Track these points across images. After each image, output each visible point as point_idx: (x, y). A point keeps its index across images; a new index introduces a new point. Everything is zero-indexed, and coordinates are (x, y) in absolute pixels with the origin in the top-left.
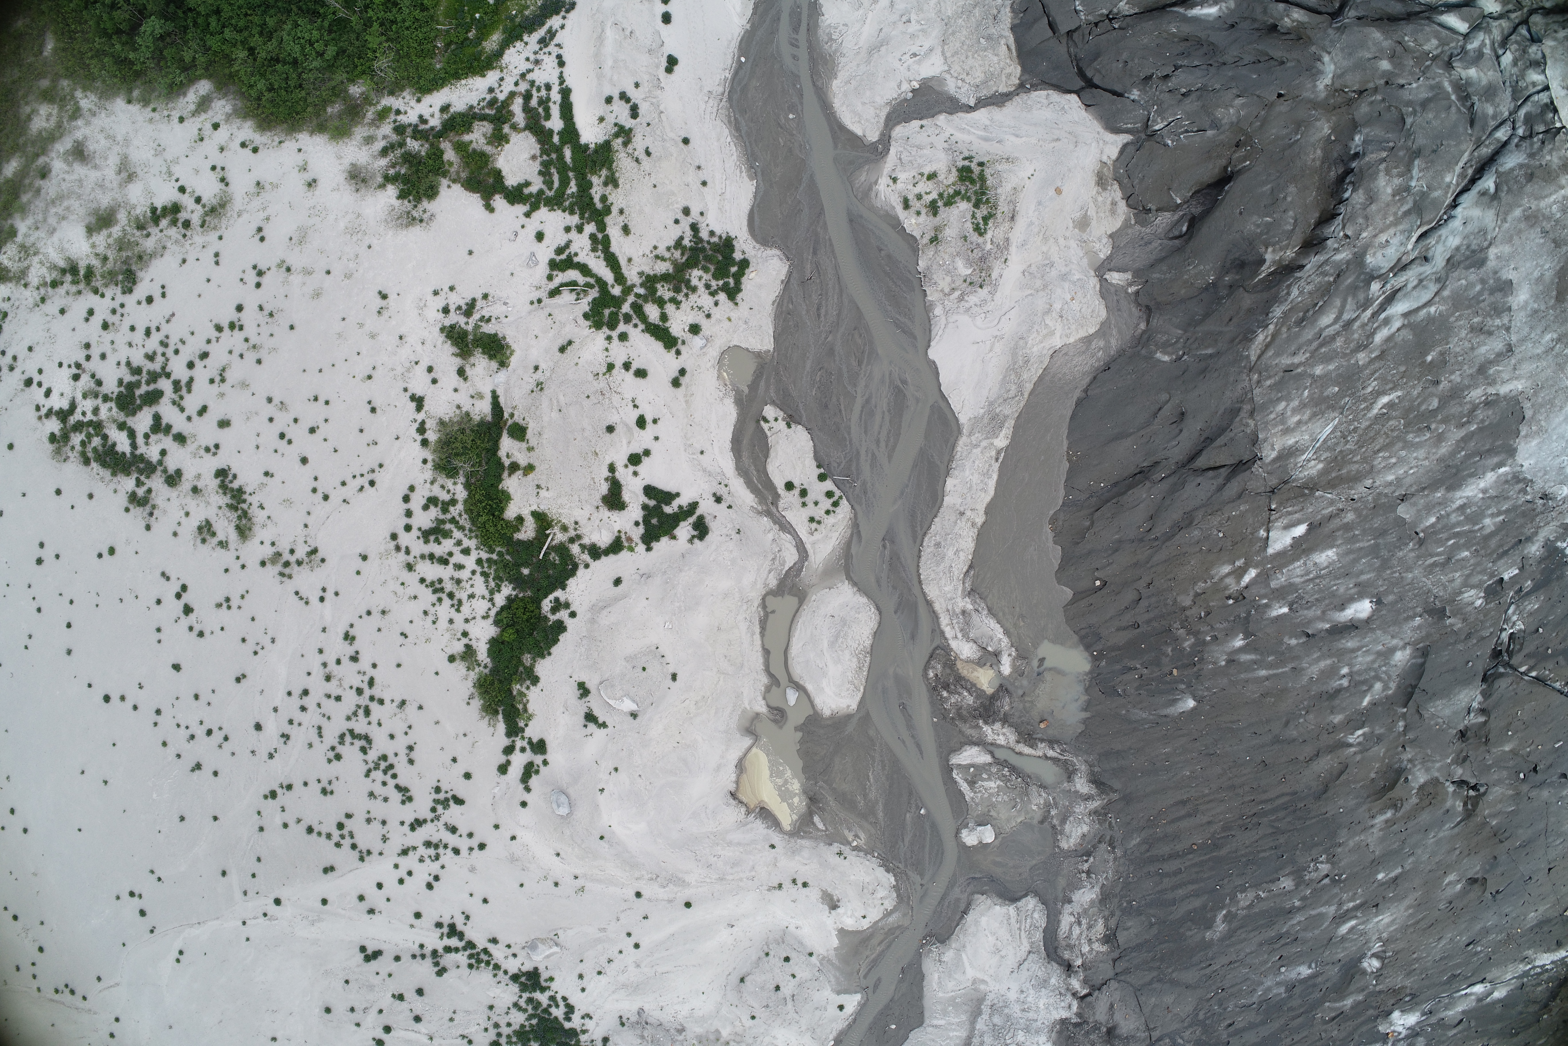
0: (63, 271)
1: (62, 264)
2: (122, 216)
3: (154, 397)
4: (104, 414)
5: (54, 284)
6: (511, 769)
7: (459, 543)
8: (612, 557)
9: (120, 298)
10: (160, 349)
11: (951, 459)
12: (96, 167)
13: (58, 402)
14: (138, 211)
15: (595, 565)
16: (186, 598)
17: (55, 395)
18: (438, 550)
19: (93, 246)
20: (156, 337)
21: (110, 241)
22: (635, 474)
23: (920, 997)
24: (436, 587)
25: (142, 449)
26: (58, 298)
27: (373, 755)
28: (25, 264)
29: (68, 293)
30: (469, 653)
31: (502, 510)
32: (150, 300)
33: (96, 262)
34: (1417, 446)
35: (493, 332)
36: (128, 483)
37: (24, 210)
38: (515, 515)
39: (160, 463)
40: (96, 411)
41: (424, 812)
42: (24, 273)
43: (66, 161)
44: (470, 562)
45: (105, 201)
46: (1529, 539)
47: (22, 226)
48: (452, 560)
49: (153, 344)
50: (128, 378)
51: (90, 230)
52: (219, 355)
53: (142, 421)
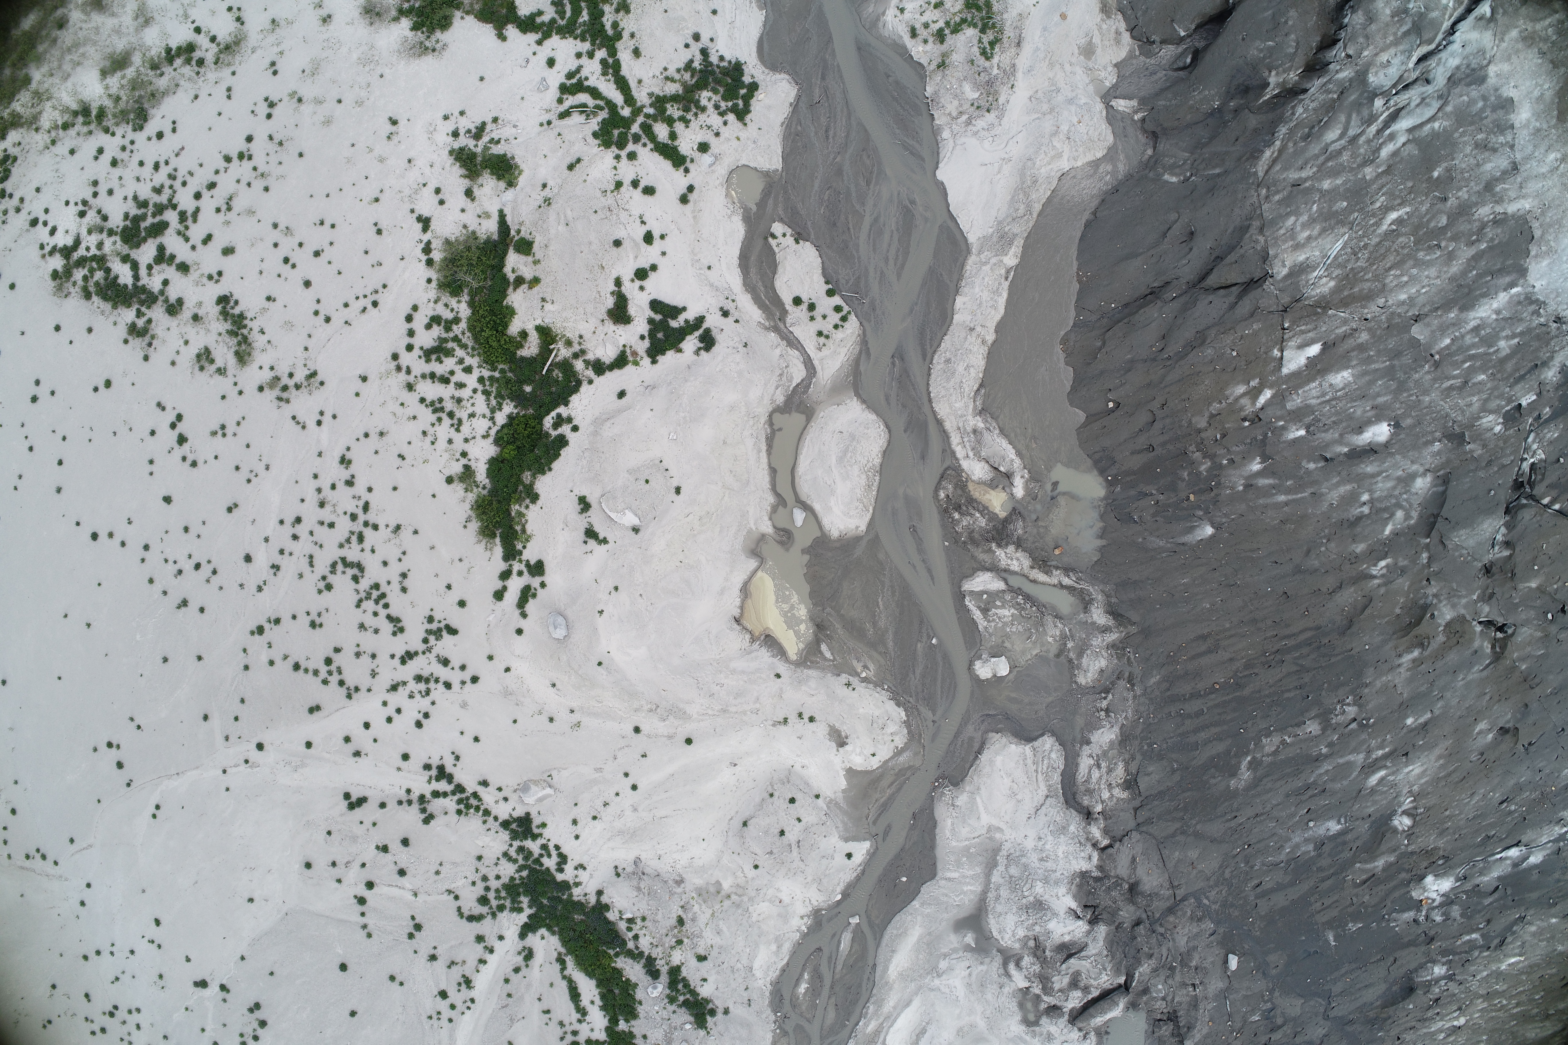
0: (76, 114)
1: (74, 106)
2: (137, 59)
3: (159, 229)
4: (108, 247)
5: (66, 126)
6: (507, 595)
7: (461, 361)
8: (616, 372)
9: (131, 135)
10: (168, 183)
11: (960, 277)
12: (113, 15)
13: (62, 240)
14: (153, 52)
15: (599, 381)
16: (181, 427)
17: (60, 233)
18: (440, 369)
19: (107, 87)
20: (164, 171)
21: (124, 82)
22: (642, 288)
23: (933, 847)
24: (436, 407)
25: (144, 280)
26: (69, 139)
27: (365, 584)
28: (38, 110)
29: (78, 134)
30: (468, 473)
31: (506, 326)
32: (160, 135)
33: (108, 103)
34: (1429, 264)
35: (502, 152)
36: (128, 315)
37: (39, 60)
38: (519, 330)
39: (162, 292)
40: (100, 246)
41: (416, 645)
42: (36, 118)
43: (84, 11)
44: (471, 381)
45: (120, 45)
46: (1545, 364)
47: (37, 75)
48: (453, 379)
49: (161, 178)
50: (134, 211)
51: (104, 73)
52: (226, 185)
53: (146, 253)
